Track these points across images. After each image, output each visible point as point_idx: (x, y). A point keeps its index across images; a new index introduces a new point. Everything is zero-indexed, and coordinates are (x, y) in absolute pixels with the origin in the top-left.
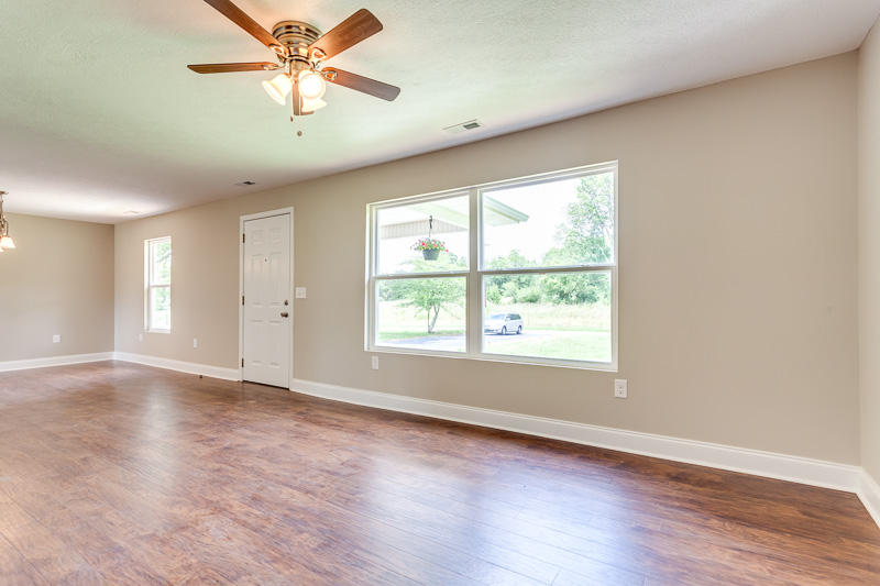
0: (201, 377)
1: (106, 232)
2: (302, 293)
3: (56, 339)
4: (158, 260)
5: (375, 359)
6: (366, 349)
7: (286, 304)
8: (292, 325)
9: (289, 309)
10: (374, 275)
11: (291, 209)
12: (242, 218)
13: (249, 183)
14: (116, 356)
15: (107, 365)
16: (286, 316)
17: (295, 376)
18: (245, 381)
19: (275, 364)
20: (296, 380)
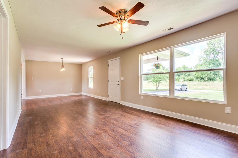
0: (100, 99)
2: (123, 79)
3: (72, 89)
4: (90, 72)
5: (142, 97)
6: (139, 94)
7: (119, 82)
8: (120, 87)
9: (119, 83)
10: (141, 74)
11: (120, 58)
12: (108, 61)
13: (110, 52)
14: (83, 93)
15: (81, 95)
16: (119, 85)
17: (121, 100)
18: (109, 101)
19: (116, 97)
20: (121, 101)
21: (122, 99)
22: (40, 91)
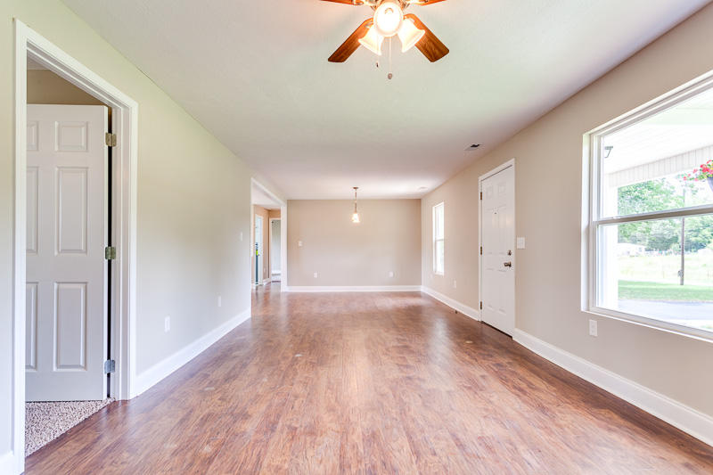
0: (456, 312)
1: (416, 204)
2: (522, 242)
3: (391, 274)
4: (438, 219)
5: (593, 323)
7: (510, 254)
8: (513, 275)
9: (511, 259)
11: (512, 162)
12: (481, 178)
13: (474, 146)
14: (423, 289)
15: (416, 295)
16: (510, 266)
17: (516, 327)
18: (483, 322)
19: (503, 311)
20: (517, 330)
21: (520, 323)
22: (316, 275)
